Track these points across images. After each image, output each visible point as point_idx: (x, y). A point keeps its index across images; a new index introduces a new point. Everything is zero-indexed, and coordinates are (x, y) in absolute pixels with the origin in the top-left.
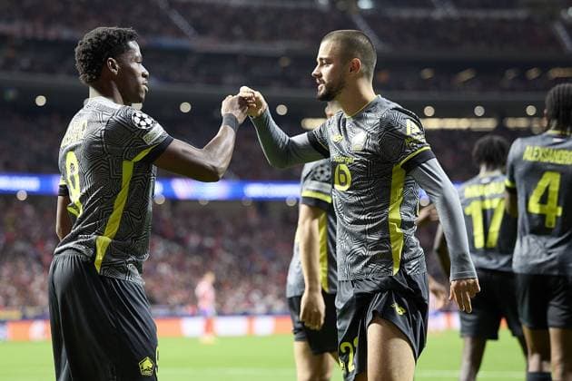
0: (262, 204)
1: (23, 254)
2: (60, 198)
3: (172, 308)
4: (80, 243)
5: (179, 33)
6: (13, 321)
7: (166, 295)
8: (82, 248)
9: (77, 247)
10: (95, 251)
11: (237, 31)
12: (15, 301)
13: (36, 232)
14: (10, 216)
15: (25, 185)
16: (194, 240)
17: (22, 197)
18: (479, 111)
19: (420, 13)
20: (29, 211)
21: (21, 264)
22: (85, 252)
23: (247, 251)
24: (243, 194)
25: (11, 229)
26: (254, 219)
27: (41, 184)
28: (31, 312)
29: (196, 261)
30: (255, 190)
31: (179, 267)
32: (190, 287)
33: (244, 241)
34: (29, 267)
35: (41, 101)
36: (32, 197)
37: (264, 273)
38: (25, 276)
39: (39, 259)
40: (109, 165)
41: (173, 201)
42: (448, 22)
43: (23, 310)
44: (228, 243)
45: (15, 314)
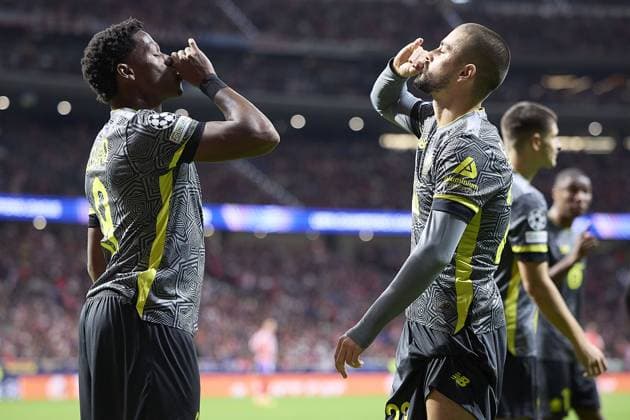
0: (331, 238)
1: (40, 295)
2: (90, 231)
3: (219, 362)
4: (118, 282)
5: (233, 28)
6: (28, 376)
7: (213, 346)
8: (121, 288)
9: (115, 286)
10: (137, 292)
11: (304, 27)
12: (29, 352)
13: (56, 268)
14: (26, 247)
15: (43, 210)
16: (248, 280)
17: (40, 225)
18: (595, 128)
19: (525, 10)
20: (49, 243)
21: (38, 305)
22: (124, 292)
23: (312, 294)
24: (308, 226)
25: (27, 264)
26: (320, 255)
27: (64, 210)
28: (48, 364)
29: (249, 305)
30: (323, 221)
31: (229, 312)
32: (243, 337)
33: (309, 281)
34: (47, 310)
35: (64, 108)
36: (53, 225)
37: (332, 320)
38: (42, 320)
39: (60, 301)
40: (143, 187)
41: (223, 233)
42: (561, 20)
43: (39, 362)
44: (288, 283)
45: (29, 367)
